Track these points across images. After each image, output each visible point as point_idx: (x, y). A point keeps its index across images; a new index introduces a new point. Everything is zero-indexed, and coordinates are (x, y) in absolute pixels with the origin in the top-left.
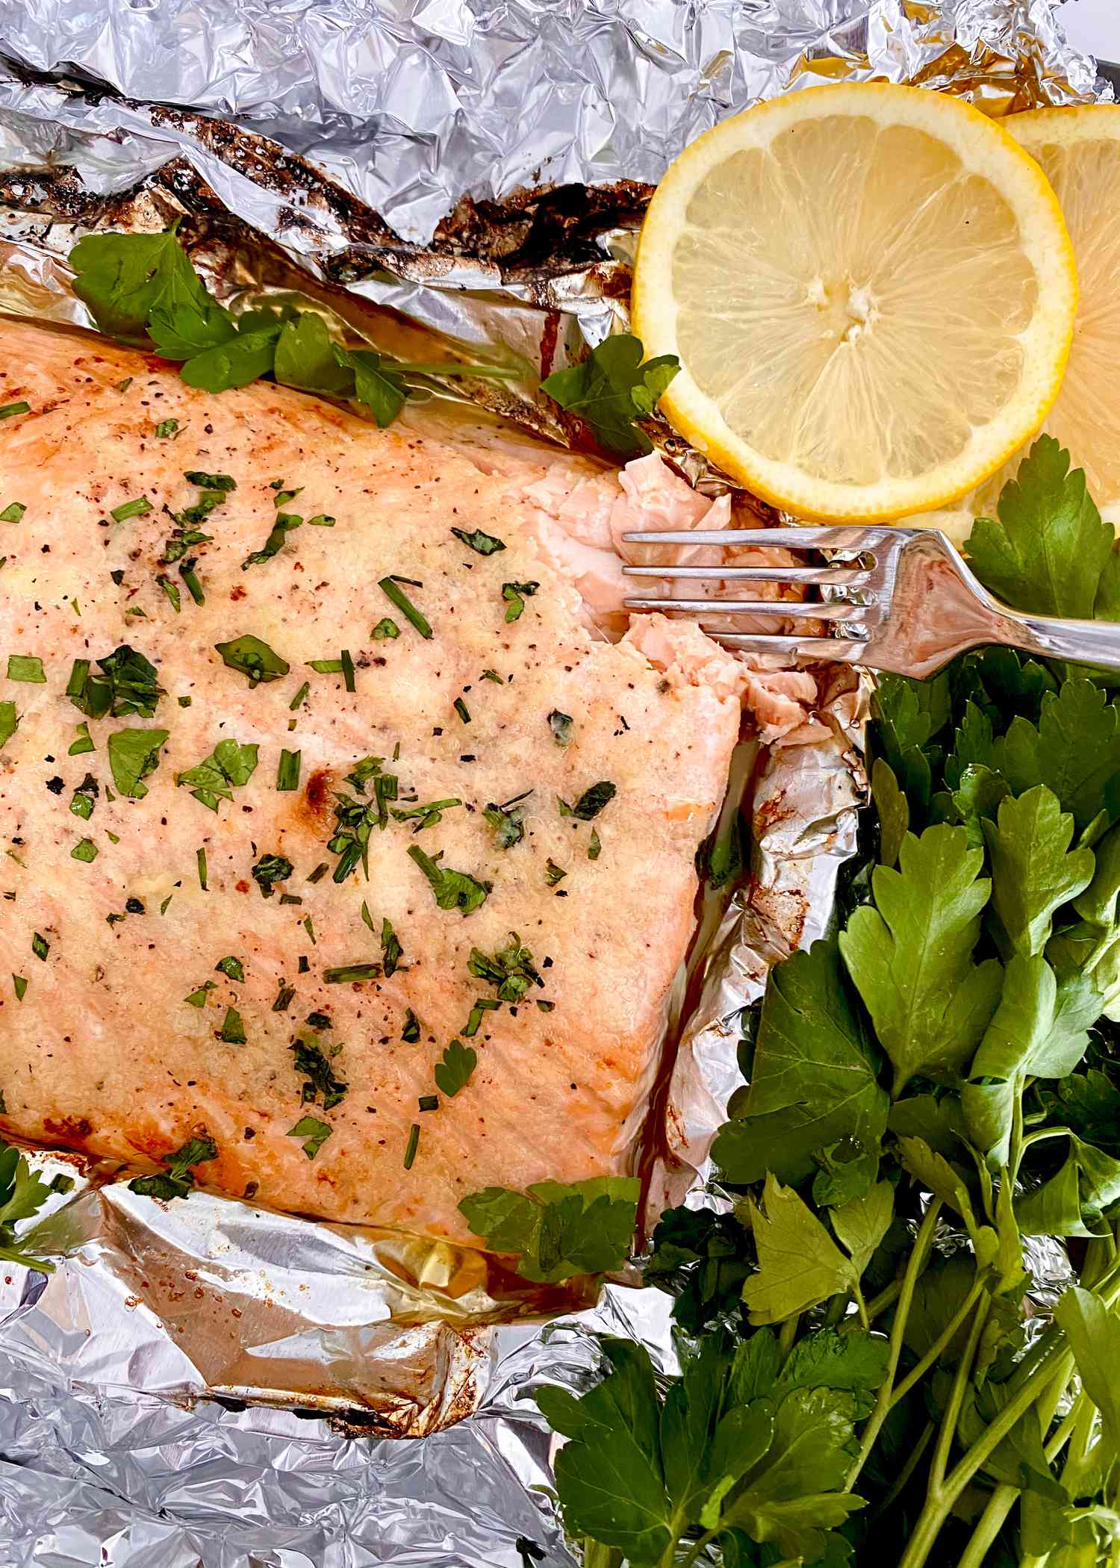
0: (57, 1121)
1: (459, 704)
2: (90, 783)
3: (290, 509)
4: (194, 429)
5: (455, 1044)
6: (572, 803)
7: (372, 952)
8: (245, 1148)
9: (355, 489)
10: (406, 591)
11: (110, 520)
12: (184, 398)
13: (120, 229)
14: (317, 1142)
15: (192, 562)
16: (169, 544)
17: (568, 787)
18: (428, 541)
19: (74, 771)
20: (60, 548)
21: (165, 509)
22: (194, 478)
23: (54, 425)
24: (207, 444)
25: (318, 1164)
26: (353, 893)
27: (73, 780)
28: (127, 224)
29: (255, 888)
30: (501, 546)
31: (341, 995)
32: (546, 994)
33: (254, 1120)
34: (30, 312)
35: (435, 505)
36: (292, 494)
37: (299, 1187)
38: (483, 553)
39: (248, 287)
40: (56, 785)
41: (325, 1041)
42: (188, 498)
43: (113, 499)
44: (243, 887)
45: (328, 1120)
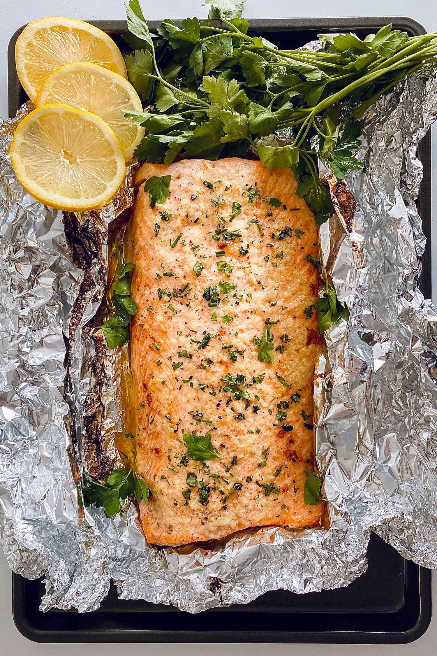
0: (312, 292)
1: (195, 222)
2: (235, 296)
3: (161, 274)
4: (148, 304)
5: (270, 203)
6: (210, 190)
7: (254, 225)
8: (306, 249)
9: (152, 262)
10: (173, 242)
11: (175, 312)
12: (141, 310)
13: (104, 338)
14: (300, 231)
15: (180, 290)
16: (177, 297)
17: (207, 192)
18: (160, 241)
19: (233, 300)
20: (185, 320)
21: (169, 301)
22: (160, 298)
23: (156, 335)
24: (151, 299)
25: (305, 231)
26: (244, 232)
27: (235, 300)
28: (102, 337)
29: (248, 255)
30: (156, 224)
31: (266, 233)
32: (254, 184)
33: (299, 247)
34: (128, 359)
35: (151, 243)
36: (158, 275)
37: (311, 234)
38: (159, 228)
39: (108, 309)
40: (237, 303)
41: (278, 234)
42: (166, 298)
43: (170, 314)
44: (248, 258)
45: (294, 230)
